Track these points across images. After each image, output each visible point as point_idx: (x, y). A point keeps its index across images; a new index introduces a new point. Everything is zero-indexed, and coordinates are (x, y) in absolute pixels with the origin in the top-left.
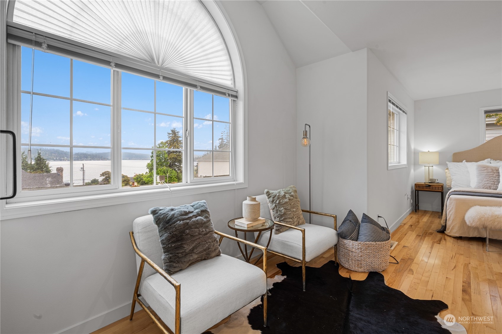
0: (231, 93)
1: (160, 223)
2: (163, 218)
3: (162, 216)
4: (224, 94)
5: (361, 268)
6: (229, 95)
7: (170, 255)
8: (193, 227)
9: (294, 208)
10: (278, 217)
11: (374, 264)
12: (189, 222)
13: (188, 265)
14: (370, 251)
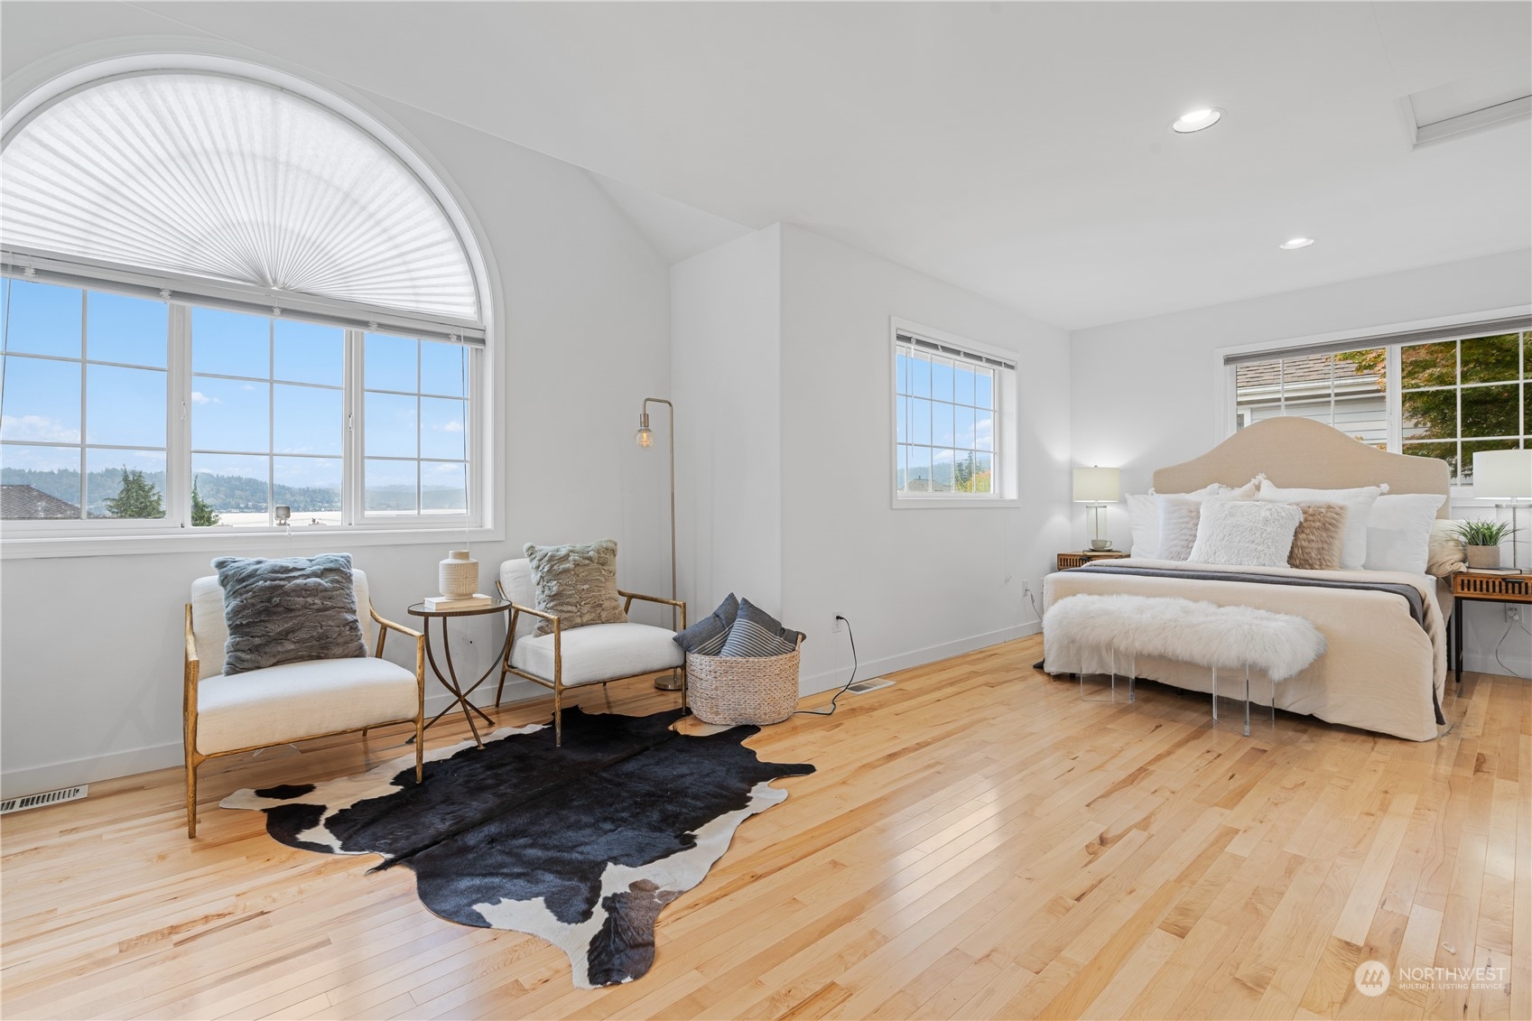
0: (463, 333)
1: (228, 583)
2: (234, 575)
3: (233, 571)
4: (446, 336)
5: (717, 714)
6: (459, 337)
7: (238, 639)
8: (292, 594)
9: (585, 582)
10: (544, 601)
11: (743, 706)
12: (284, 586)
13: (274, 661)
14: (735, 678)
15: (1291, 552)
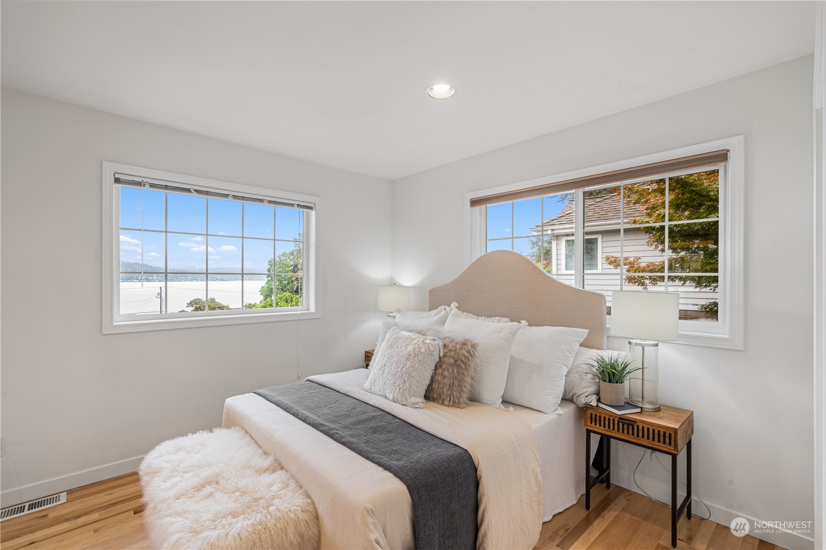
15: (430, 386)
